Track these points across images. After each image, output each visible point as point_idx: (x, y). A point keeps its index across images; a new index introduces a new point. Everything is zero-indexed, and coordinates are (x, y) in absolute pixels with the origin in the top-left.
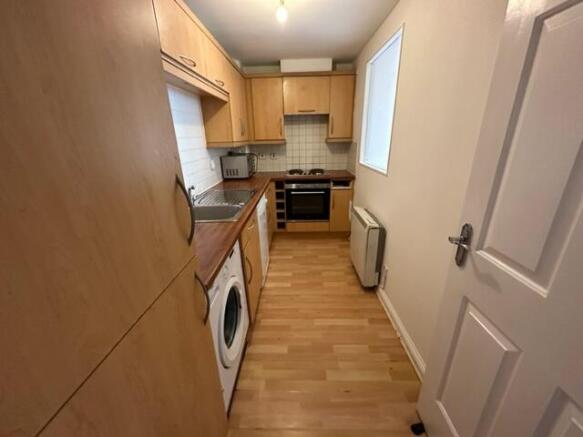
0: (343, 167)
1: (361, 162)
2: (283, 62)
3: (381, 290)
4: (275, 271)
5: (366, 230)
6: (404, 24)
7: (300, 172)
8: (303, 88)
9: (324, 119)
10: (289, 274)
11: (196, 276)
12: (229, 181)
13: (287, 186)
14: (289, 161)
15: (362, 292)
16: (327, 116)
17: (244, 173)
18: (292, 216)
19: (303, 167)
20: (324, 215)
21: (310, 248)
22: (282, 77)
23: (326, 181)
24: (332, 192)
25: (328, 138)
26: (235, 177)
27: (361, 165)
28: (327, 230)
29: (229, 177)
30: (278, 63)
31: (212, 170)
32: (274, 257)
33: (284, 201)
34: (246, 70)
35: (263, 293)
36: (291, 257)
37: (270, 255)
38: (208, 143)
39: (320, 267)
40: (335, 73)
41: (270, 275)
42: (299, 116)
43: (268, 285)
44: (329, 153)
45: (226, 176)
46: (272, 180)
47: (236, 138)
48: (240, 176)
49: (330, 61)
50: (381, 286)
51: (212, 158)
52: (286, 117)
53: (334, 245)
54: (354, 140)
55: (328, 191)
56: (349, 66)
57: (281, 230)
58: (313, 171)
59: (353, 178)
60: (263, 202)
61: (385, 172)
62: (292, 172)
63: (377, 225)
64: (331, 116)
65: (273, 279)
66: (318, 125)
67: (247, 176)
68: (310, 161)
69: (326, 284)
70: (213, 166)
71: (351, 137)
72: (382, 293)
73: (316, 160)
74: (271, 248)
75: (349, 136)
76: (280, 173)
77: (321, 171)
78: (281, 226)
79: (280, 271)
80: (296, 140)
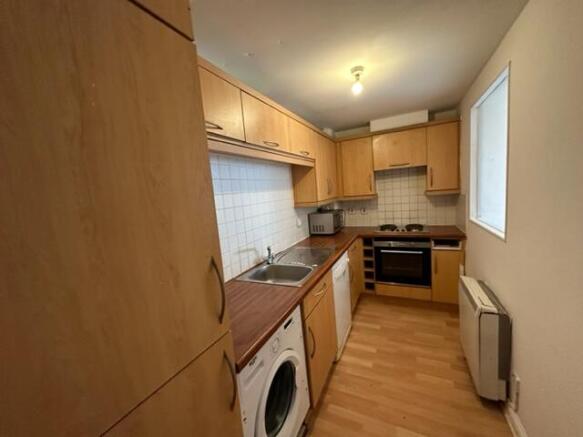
0: (451, 222)
1: (473, 218)
2: (372, 123)
3: (511, 410)
4: (355, 341)
5: (477, 314)
6: (510, 63)
7: (393, 228)
8: (395, 143)
9: (422, 170)
10: (374, 350)
11: (225, 356)
12: (315, 237)
13: (377, 244)
14: (382, 215)
15: (478, 405)
16: (426, 167)
17: (329, 230)
18: (383, 277)
19: (397, 222)
20: (424, 280)
21: (406, 319)
22: (372, 136)
23: (426, 239)
24: (433, 254)
25: (427, 191)
26: (322, 233)
27: (472, 222)
28: (428, 298)
29: (316, 233)
30: (368, 124)
31: (299, 227)
32: (358, 324)
33: (372, 259)
34: (338, 135)
35: (338, 367)
36: (378, 327)
37: (353, 319)
38: (296, 203)
39: (416, 349)
40: (432, 123)
41: (349, 345)
42: (392, 170)
43: (346, 358)
44: (430, 206)
45: (313, 232)
46: (359, 237)
47: (322, 197)
48: (326, 232)
49: (427, 112)
50: (512, 405)
51: (299, 215)
52: (375, 172)
53: (439, 321)
54: (463, 192)
55: (427, 252)
56: (452, 113)
57: (369, 292)
58: (410, 227)
59: (463, 237)
60: (344, 261)
61: (502, 236)
62: (383, 228)
63: (495, 310)
64: (428, 168)
65: (354, 353)
66: (415, 177)
67: (331, 232)
68: (406, 215)
69: (420, 376)
70: (300, 223)
71: (459, 188)
72: (513, 416)
73: (414, 214)
74: (354, 312)
75: (456, 187)
76: (370, 228)
77: (420, 227)
78: (370, 286)
79: (363, 343)
80: (389, 193)
